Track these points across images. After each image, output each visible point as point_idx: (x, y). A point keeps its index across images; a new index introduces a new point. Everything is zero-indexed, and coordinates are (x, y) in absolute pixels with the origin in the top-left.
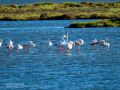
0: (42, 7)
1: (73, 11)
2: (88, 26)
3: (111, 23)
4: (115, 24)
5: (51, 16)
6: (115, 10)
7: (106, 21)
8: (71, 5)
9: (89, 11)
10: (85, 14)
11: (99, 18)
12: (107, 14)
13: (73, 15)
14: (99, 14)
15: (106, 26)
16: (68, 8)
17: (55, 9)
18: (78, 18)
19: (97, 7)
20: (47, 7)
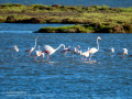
0: (9, 9)
1: (43, 14)
2: (59, 31)
3: (84, 29)
4: (88, 30)
5: (18, 19)
6: (89, 15)
7: (78, 26)
8: (41, 8)
9: (60, 15)
11: (72, 23)
12: (80, 19)
13: (43, 18)
14: (71, 19)
15: (78, 31)
16: (38, 11)
17: (23, 12)
18: (48, 22)
19: (70, 11)
20: (14, 9)
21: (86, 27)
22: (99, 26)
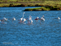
2: (34, 10)
3: (45, 9)
4: (47, 9)
5: (15, 5)
6: (47, 2)
7: (43, 7)
9: (34, 3)
10: (32, 4)
14: (39, 4)
15: (43, 10)
16: (24, 1)
17: (17, 2)
21: (46, 8)
22: (52, 7)
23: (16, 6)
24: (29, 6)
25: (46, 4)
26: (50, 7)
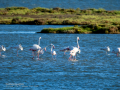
1: (45, 16)
2: (60, 32)
3: (82, 30)
4: (86, 31)
5: (22, 21)
6: (86, 17)
7: (77, 27)
9: (60, 17)
10: (57, 20)
14: (71, 20)
15: (77, 32)
16: (40, 13)
17: (27, 14)
21: (84, 28)
22: (96, 28)
23: (24, 23)
24: (50, 24)
25: (83, 20)
26: (91, 27)
